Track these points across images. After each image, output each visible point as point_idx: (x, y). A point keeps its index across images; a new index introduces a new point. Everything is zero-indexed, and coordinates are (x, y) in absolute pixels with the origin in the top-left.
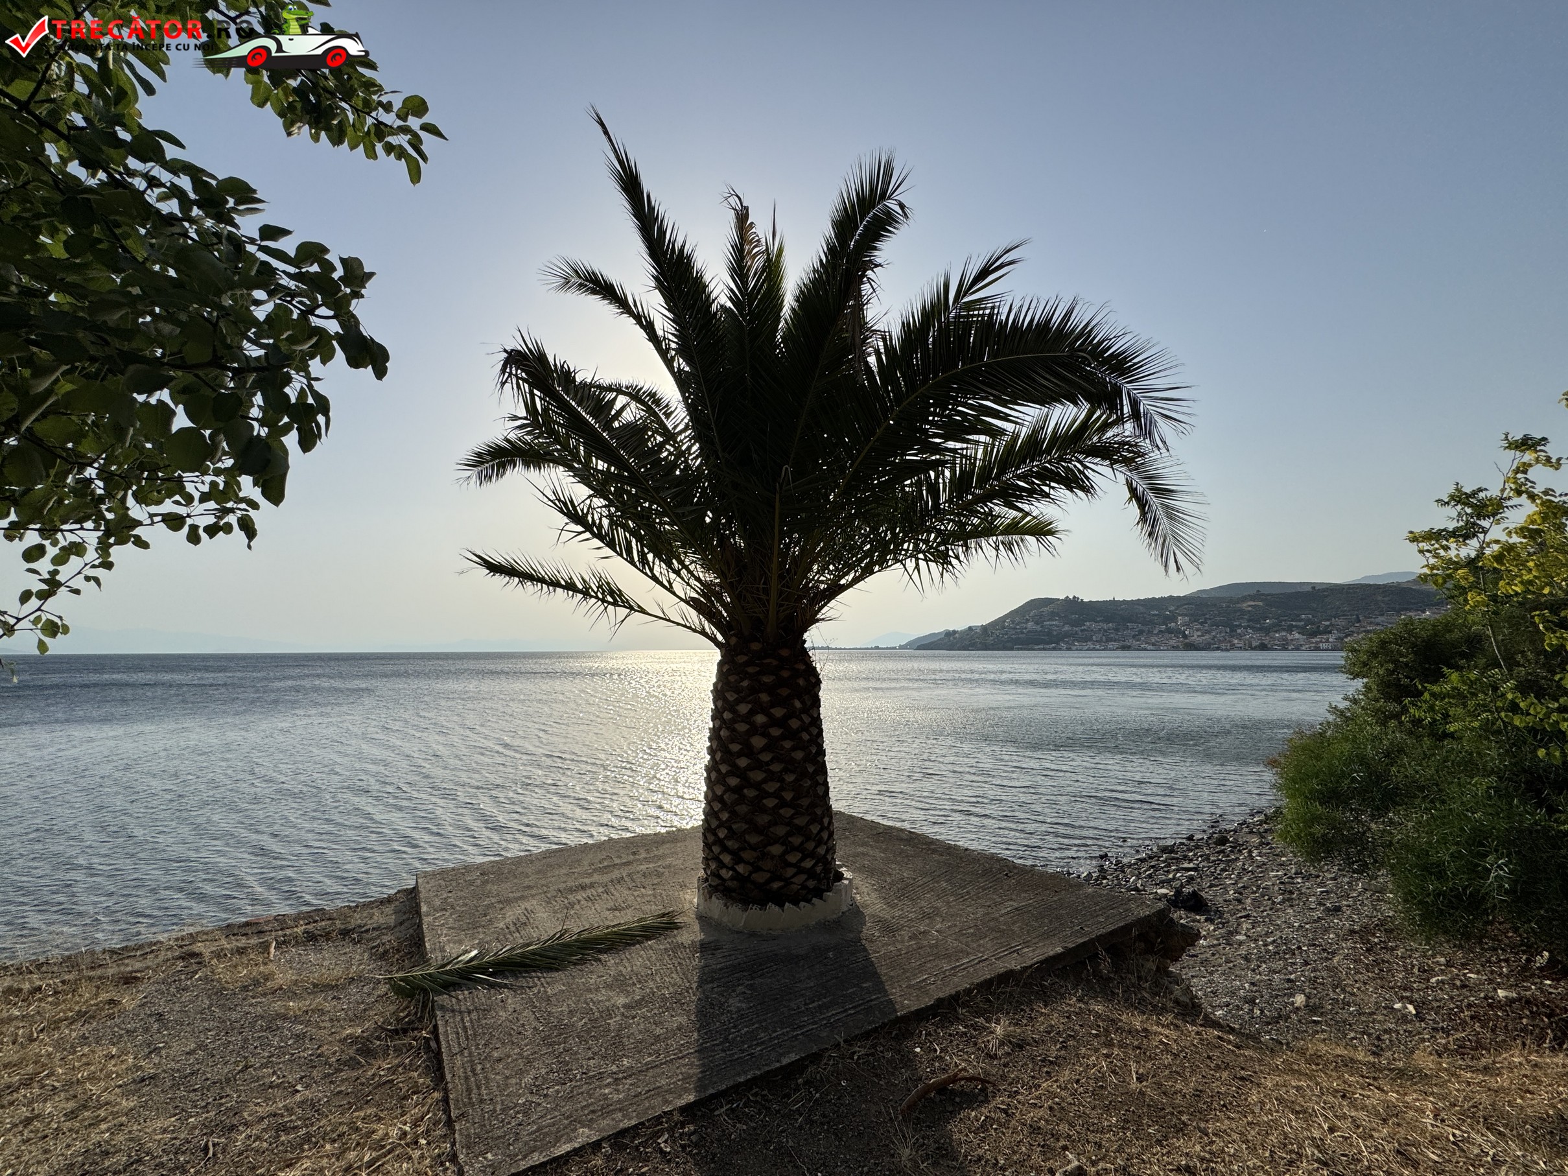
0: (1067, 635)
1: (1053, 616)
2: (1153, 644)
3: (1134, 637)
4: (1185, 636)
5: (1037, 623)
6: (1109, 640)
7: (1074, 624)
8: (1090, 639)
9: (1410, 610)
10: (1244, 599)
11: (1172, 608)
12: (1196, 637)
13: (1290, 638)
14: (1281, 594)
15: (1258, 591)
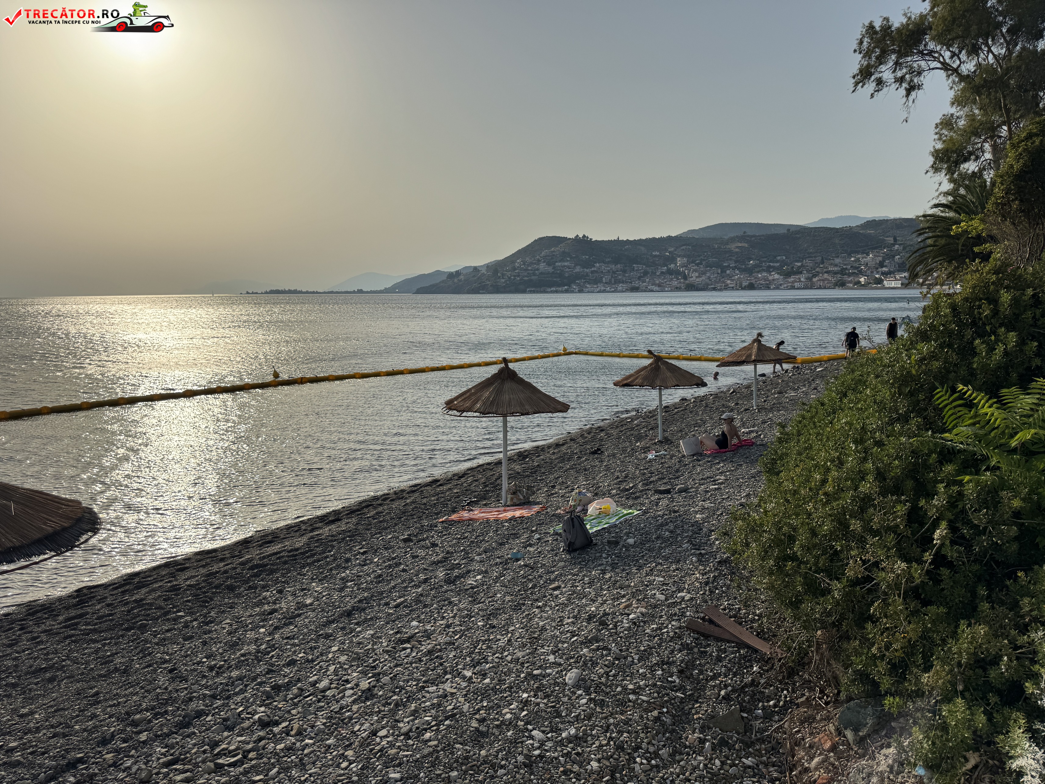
0: (578, 276)
1: (564, 255)
3: (639, 278)
4: (685, 278)
5: (549, 264)
6: (618, 282)
7: (587, 264)
8: (601, 281)
9: (858, 252)
10: (732, 240)
11: (672, 249)
12: (694, 278)
13: (771, 278)
14: (763, 235)
15: (745, 232)
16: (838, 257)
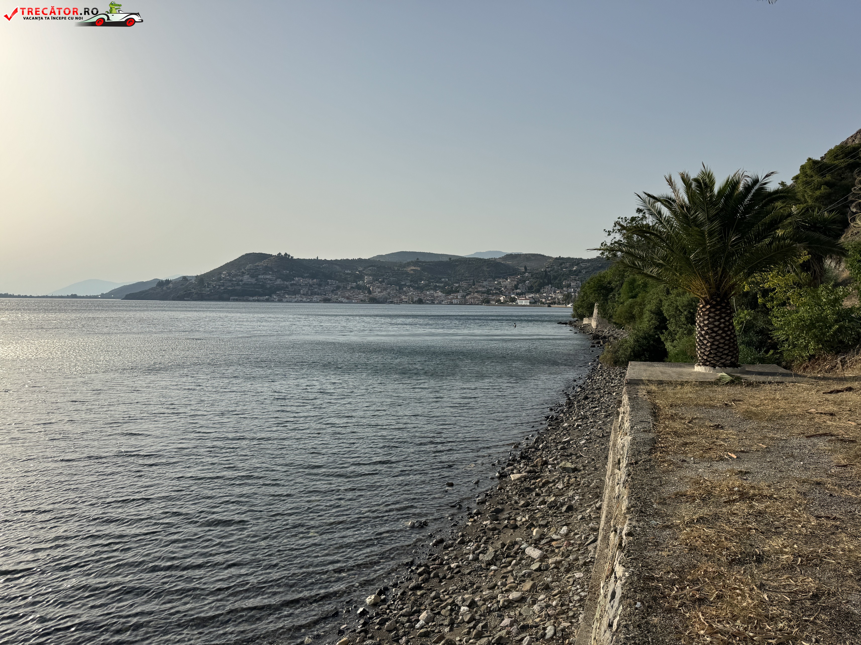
0: (279, 288)
1: (267, 270)
2: (348, 298)
4: (370, 292)
5: (252, 276)
6: (313, 294)
7: (286, 278)
8: (299, 293)
9: (499, 278)
10: (409, 264)
11: (361, 269)
12: (377, 293)
13: (436, 295)
14: (431, 262)
15: (418, 259)
16: (486, 280)
